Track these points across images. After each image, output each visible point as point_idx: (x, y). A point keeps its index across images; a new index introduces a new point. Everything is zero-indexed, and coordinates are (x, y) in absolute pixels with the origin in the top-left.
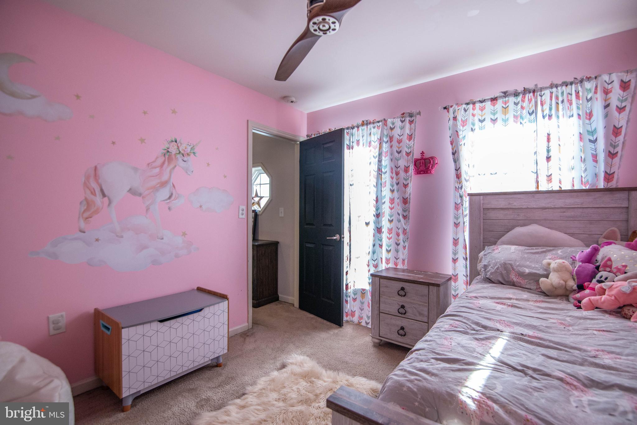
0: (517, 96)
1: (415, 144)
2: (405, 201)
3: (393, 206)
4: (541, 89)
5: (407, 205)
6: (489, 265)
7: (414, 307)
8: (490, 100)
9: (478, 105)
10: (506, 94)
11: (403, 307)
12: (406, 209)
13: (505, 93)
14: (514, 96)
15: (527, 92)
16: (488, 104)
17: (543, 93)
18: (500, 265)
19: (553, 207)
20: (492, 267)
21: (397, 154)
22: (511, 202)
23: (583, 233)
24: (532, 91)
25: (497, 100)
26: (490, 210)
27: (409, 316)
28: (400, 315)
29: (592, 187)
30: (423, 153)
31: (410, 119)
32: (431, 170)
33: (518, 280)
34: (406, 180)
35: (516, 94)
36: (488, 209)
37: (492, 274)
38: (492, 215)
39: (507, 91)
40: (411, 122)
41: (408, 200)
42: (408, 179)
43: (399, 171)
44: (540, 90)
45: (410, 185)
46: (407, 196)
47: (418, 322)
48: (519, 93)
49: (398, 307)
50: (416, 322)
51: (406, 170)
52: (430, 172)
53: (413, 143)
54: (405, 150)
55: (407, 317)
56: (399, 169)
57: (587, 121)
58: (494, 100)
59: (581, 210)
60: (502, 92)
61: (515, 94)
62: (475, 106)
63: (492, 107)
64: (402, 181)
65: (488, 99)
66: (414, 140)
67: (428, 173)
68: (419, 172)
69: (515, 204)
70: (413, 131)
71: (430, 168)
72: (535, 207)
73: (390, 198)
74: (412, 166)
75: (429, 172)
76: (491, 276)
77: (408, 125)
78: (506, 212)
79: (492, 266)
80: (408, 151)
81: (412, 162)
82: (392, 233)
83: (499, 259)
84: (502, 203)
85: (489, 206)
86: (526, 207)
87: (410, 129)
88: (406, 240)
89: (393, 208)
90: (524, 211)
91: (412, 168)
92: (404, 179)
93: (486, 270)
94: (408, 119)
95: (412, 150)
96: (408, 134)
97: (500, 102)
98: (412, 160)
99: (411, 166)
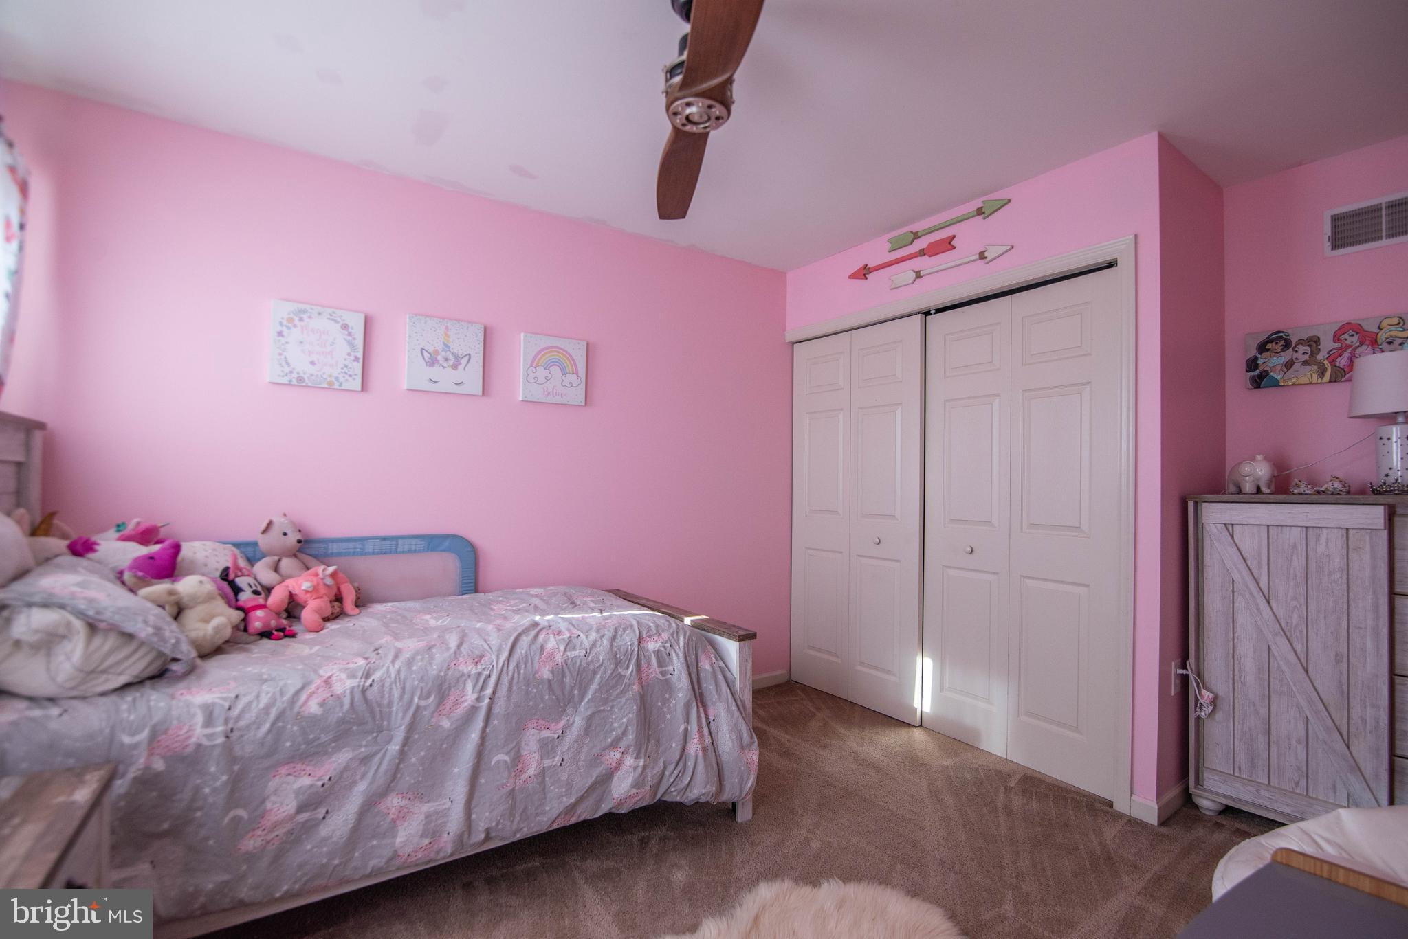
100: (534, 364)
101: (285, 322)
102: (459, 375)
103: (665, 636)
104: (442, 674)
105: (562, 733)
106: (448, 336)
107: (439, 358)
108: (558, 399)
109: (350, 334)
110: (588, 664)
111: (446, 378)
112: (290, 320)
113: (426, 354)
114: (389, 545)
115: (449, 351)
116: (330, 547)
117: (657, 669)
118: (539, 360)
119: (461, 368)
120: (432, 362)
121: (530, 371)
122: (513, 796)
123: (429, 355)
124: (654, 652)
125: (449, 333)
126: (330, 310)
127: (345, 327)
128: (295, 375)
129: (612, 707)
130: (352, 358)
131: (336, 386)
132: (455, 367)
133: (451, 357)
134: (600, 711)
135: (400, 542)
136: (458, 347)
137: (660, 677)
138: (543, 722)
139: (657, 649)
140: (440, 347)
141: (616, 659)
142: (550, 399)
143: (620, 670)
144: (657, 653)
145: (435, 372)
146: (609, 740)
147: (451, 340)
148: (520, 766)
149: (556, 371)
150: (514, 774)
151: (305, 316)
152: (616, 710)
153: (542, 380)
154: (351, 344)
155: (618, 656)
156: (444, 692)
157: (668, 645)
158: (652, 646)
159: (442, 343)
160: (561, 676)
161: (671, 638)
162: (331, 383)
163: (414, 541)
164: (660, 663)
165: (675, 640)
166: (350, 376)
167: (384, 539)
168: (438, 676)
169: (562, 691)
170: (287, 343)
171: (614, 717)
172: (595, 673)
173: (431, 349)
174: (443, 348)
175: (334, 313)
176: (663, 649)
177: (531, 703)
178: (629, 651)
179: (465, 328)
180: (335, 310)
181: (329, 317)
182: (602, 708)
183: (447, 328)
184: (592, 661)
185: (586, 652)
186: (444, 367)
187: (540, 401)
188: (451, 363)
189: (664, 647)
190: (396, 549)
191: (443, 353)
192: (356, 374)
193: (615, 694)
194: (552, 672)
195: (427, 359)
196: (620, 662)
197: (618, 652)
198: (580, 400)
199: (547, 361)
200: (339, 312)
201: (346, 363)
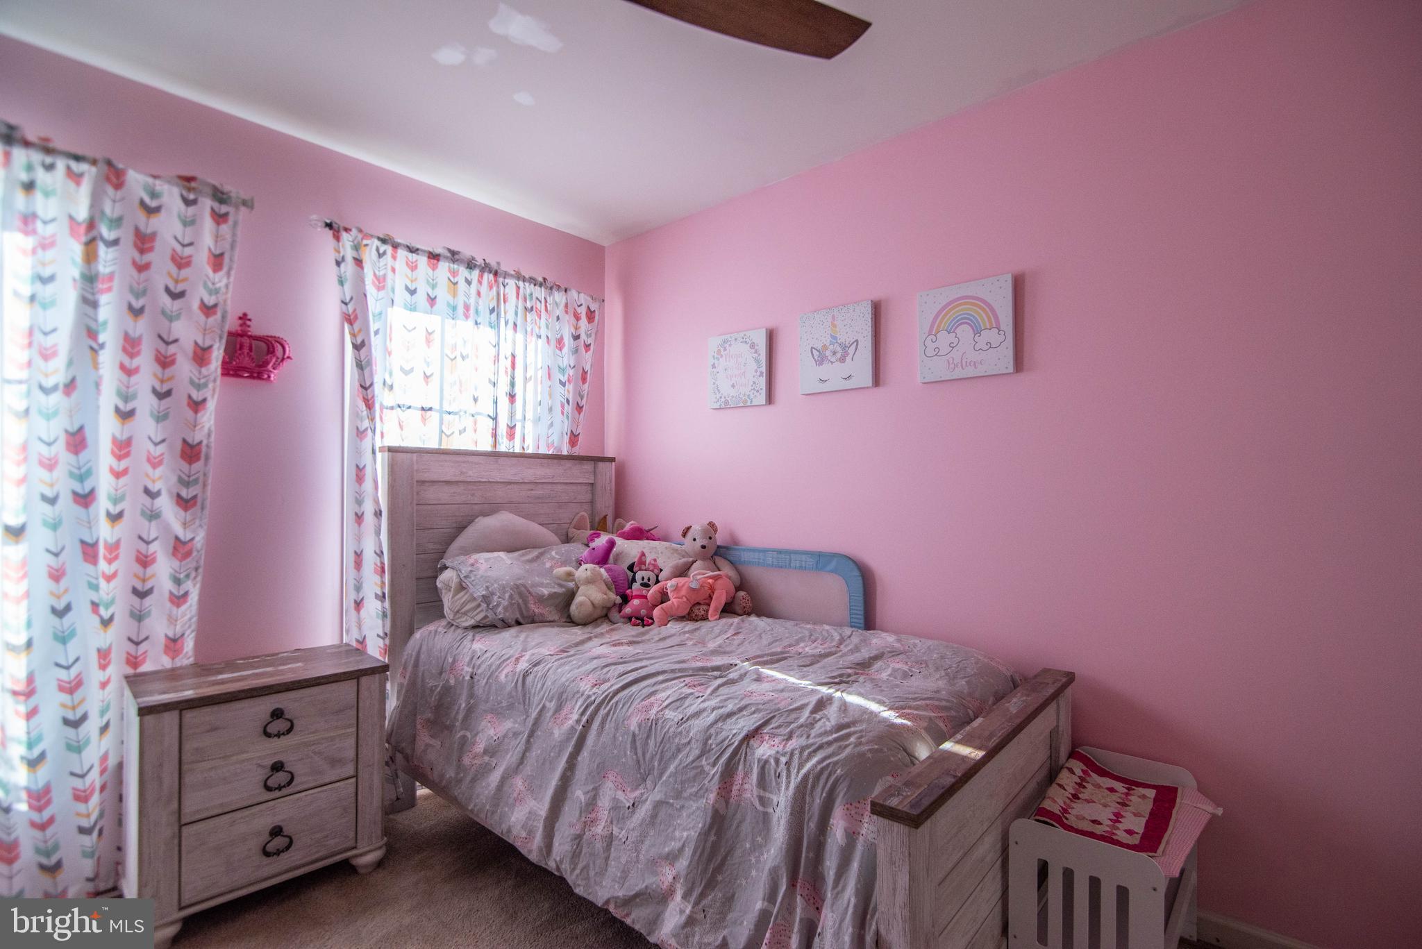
0: (471, 268)
1: (231, 287)
2: (191, 452)
3: (123, 464)
4: (506, 275)
5: (198, 466)
6: (493, 594)
7: (315, 753)
8: (427, 255)
9: (402, 253)
10: (454, 256)
11: (278, 767)
12: (191, 479)
13: (453, 253)
14: (467, 265)
15: (487, 269)
16: (423, 260)
17: (507, 281)
18: (511, 589)
19: (521, 481)
20: (499, 597)
21: (166, 300)
22: (464, 470)
23: (552, 522)
24: (493, 272)
25: (438, 260)
26: (427, 484)
27: (302, 783)
28: (277, 794)
29: (558, 452)
30: (244, 318)
31: (216, 205)
32: (271, 371)
33: (540, 611)
34: (199, 387)
35: (471, 265)
36: (423, 482)
37: (506, 609)
38: (431, 494)
39: (459, 252)
40: (219, 218)
41: (204, 449)
42: (205, 385)
43: (175, 354)
44: (503, 275)
45: (211, 405)
46: (197, 437)
47: (325, 788)
48: (475, 266)
49: (259, 775)
50: (323, 791)
51: (201, 356)
52: (269, 377)
53: (225, 281)
54: (199, 294)
55: (299, 788)
56: (172, 349)
57: (558, 352)
58: (434, 257)
59: (549, 487)
60: (449, 250)
61: (468, 264)
62: (396, 253)
63: (430, 271)
64: (183, 389)
65: (424, 251)
66: (228, 274)
67: (263, 379)
68: (231, 369)
69: (470, 473)
70: (227, 246)
71: (270, 367)
72: (499, 480)
73: (115, 441)
74: (219, 349)
75: (266, 376)
76: (507, 614)
77: (208, 223)
78: (453, 489)
79: (498, 594)
80: (210, 301)
81: (221, 338)
82: (116, 558)
83: (503, 580)
84: (447, 471)
85: (426, 477)
86: (487, 480)
87: (217, 238)
88: (188, 576)
89: (125, 472)
90: (481, 487)
91: (217, 355)
92: (192, 382)
93: (490, 604)
94: (207, 203)
95: (221, 302)
96: (210, 249)
97: (444, 266)
98: (222, 331)
99: (216, 346)
100: (933, 332)
101: (716, 356)
102: (848, 367)
103: (794, 743)
104: (567, 684)
105: (633, 805)
106: (834, 326)
107: (828, 353)
108: (970, 372)
109: (756, 352)
110: (675, 735)
111: (834, 374)
112: (719, 352)
113: (815, 352)
114: (786, 558)
115: (837, 342)
116: (742, 555)
117: (755, 790)
118: (941, 322)
119: (848, 359)
120: (821, 360)
121: (928, 342)
122: (580, 841)
123: (818, 353)
124: (759, 760)
125: (835, 322)
126: (742, 334)
127: (753, 346)
128: (723, 400)
129: (682, 807)
130: (758, 374)
131: (749, 404)
132: (842, 360)
133: (839, 349)
134: (667, 803)
135: (793, 556)
136: (845, 337)
137: (757, 803)
138: (621, 781)
139: (764, 757)
140: (827, 340)
141: (705, 743)
142: (959, 373)
143: (704, 762)
144: (764, 765)
145: (826, 370)
146: (667, 849)
147: (838, 329)
148: (593, 815)
149: (965, 331)
150: (583, 819)
151: (727, 345)
152: (685, 814)
153: (945, 349)
154: (757, 360)
155: (710, 742)
156: (561, 703)
157: (783, 760)
158: (764, 750)
159: (829, 336)
160: (645, 735)
161: (796, 752)
162: (745, 401)
163: (804, 557)
164: (763, 782)
165: (800, 757)
166: (758, 391)
167: (780, 552)
168: (563, 684)
169: (644, 754)
170: (718, 372)
171: (679, 822)
172: (679, 750)
173: (819, 347)
174: (831, 341)
175: (745, 335)
176: (772, 761)
177: (615, 751)
178: (726, 742)
179: (851, 311)
180: (744, 333)
181: (742, 340)
182: (671, 801)
183: (833, 317)
184: (681, 733)
185: (682, 720)
186: (832, 363)
187: (943, 379)
188: (839, 355)
189: (777, 761)
190: (790, 564)
191: (831, 347)
192: (761, 389)
193: (689, 791)
194: (640, 726)
195: (816, 358)
196: (709, 751)
197: (713, 737)
198: (1007, 363)
199: (954, 319)
200: (748, 333)
201: (755, 379)
